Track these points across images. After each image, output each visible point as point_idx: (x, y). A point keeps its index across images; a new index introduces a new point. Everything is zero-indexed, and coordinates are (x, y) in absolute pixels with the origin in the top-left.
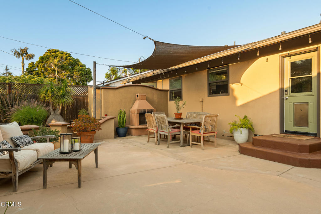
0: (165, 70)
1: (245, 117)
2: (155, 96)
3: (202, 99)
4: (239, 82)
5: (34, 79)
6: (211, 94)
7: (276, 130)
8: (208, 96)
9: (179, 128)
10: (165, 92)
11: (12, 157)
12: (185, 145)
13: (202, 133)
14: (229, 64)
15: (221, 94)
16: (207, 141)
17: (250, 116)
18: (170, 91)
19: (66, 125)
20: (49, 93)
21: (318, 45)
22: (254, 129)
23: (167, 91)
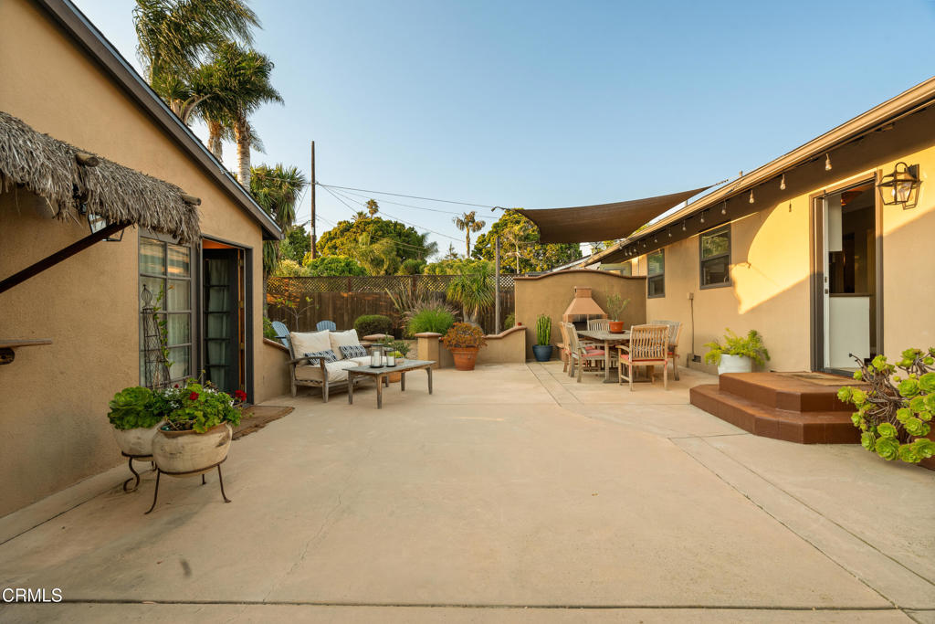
0: (624, 241)
1: (754, 334)
2: (614, 290)
3: (692, 295)
4: (745, 260)
5: (473, 265)
6: (707, 283)
7: (805, 365)
8: (701, 289)
9: (603, 348)
10: (641, 281)
11: (323, 366)
12: (613, 379)
13: (630, 360)
14: (730, 220)
15: (725, 283)
16: (646, 376)
17: (763, 332)
18: (650, 278)
19: (437, 337)
20: (459, 288)
21: (880, 168)
22: (768, 359)
23: (644, 278)
